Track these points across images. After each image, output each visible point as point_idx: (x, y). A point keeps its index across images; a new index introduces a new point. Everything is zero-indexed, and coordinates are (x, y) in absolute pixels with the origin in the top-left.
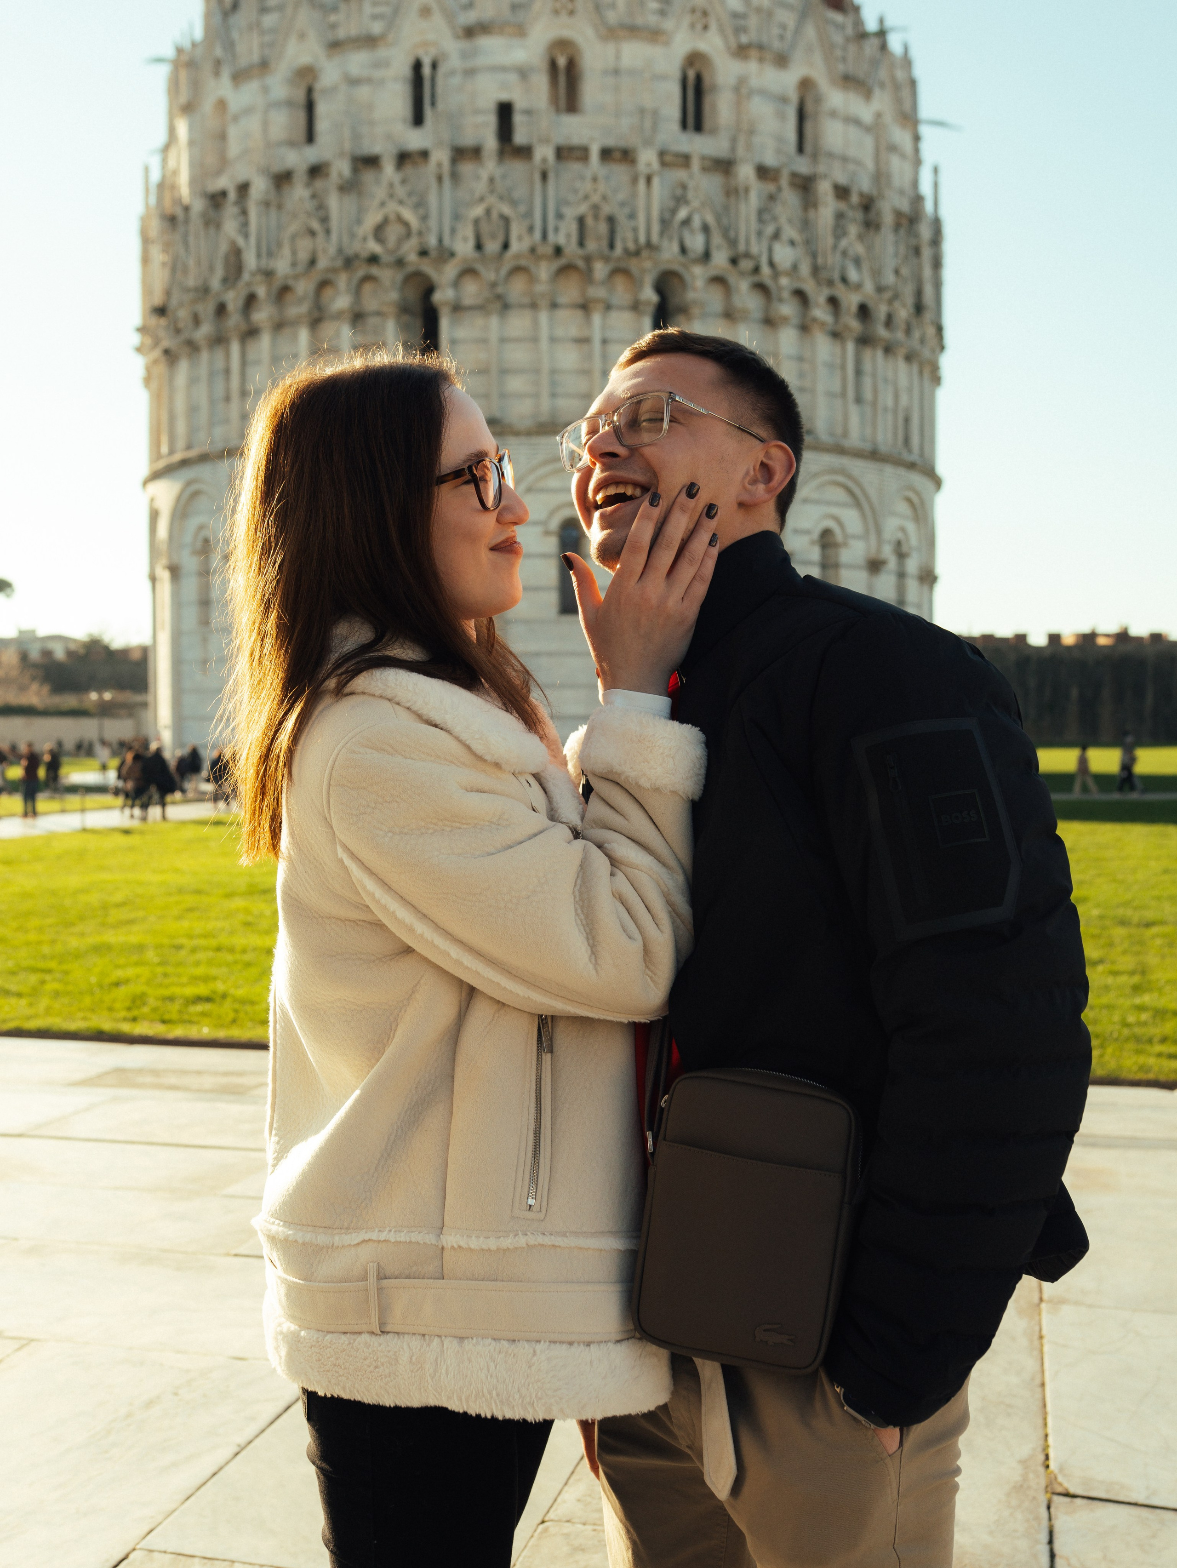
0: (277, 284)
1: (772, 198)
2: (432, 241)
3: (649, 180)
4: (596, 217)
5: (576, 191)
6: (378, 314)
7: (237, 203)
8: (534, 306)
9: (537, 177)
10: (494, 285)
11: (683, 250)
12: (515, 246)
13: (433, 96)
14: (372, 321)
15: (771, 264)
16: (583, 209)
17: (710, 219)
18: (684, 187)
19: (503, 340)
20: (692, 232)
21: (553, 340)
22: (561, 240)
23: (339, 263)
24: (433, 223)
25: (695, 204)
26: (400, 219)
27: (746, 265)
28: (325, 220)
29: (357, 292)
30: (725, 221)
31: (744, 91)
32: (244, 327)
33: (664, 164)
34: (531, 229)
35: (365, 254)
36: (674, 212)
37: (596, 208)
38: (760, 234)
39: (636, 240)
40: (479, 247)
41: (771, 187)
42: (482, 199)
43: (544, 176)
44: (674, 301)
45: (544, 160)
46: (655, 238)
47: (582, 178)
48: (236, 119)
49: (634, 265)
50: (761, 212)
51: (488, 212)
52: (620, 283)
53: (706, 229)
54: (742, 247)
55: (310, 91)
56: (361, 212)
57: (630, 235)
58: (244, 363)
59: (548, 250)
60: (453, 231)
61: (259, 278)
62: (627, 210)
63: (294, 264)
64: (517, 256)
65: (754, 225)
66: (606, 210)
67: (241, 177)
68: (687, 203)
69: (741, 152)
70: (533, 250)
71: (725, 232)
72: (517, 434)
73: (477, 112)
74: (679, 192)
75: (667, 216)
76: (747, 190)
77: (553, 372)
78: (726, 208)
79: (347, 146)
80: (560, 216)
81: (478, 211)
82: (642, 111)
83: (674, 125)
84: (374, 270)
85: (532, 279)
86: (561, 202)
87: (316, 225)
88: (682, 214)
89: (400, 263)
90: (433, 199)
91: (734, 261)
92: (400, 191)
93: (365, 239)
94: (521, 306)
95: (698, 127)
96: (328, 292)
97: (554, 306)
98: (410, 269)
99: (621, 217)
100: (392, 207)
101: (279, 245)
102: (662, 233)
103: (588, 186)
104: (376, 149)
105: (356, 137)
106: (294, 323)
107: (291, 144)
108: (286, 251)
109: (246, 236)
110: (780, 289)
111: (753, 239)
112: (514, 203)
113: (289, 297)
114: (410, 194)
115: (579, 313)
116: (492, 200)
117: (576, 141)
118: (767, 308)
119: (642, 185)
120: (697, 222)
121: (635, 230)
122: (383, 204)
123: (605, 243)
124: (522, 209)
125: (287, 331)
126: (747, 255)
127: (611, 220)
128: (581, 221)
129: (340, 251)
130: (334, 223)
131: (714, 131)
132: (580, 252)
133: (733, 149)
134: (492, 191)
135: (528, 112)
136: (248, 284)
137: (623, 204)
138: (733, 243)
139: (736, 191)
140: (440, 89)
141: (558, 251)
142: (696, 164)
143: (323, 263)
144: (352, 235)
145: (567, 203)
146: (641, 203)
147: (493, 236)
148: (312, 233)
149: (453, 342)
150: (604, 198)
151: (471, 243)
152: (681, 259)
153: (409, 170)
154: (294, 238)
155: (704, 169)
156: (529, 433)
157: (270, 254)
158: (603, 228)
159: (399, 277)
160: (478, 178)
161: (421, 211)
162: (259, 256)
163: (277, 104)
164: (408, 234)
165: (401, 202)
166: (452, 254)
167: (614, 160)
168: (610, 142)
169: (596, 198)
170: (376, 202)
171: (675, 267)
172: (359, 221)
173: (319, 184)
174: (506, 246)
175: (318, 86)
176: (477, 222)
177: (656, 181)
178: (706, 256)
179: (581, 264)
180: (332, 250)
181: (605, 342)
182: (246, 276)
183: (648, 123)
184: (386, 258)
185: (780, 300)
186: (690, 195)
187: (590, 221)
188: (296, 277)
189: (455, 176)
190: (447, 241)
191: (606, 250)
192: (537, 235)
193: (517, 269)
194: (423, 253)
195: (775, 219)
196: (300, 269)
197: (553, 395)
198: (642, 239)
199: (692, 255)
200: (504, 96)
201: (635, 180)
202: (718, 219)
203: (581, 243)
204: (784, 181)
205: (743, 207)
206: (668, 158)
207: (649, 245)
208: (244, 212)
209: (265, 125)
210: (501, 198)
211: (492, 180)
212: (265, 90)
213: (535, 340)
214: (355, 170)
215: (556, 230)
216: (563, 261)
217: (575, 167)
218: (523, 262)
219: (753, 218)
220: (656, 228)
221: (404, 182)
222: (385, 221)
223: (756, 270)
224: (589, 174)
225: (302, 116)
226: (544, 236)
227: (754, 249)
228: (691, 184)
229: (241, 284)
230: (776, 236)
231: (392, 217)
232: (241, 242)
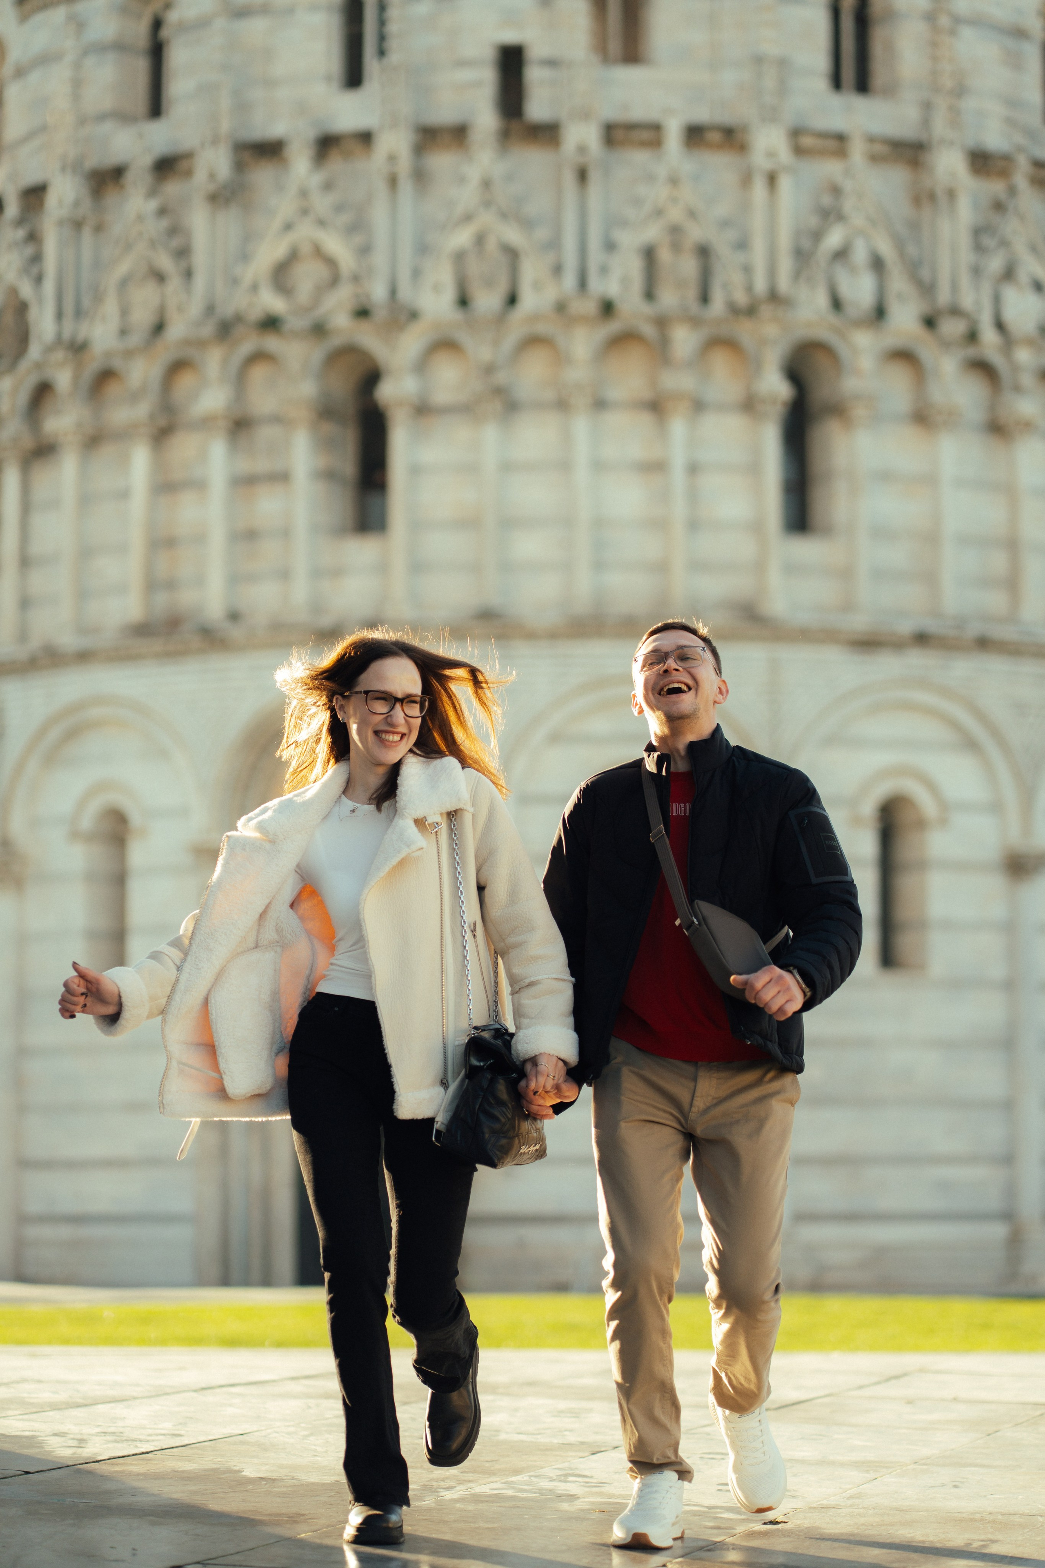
0: (92, 367)
1: (999, 206)
2: (378, 292)
3: (772, 179)
4: (676, 247)
5: (637, 202)
6: (277, 419)
7: (20, 222)
8: (562, 405)
9: (569, 179)
10: (489, 369)
11: (837, 304)
12: (529, 301)
13: (382, 38)
14: (266, 433)
15: (1000, 326)
16: (652, 233)
17: (886, 249)
18: (836, 191)
19: (507, 467)
20: (853, 270)
21: (599, 466)
22: (612, 288)
23: (208, 330)
24: (380, 259)
25: (858, 220)
26: (318, 252)
27: (952, 328)
28: (183, 253)
29: (241, 380)
30: (912, 250)
31: (944, 21)
32: (28, 442)
33: (799, 151)
34: (558, 270)
35: (255, 314)
36: (817, 236)
37: (675, 230)
38: (976, 271)
39: (749, 289)
40: (463, 301)
41: (996, 187)
42: (468, 218)
43: (582, 175)
44: (821, 393)
45: (582, 149)
46: (784, 284)
47: (651, 178)
48: (20, 72)
49: (745, 331)
50: (978, 232)
51: (480, 240)
52: (720, 361)
53: (878, 264)
54: (944, 297)
55: (157, 24)
56: (249, 238)
57: (737, 278)
58: (26, 507)
59: (590, 307)
60: (416, 273)
61: (59, 355)
62: (731, 235)
63: (123, 332)
64: (535, 318)
65: (966, 256)
66: (695, 233)
67: (31, 178)
68: (841, 217)
69: (940, 127)
70: (561, 308)
71: (913, 269)
72: (531, 635)
73: (462, 63)
74: (827, 200)
75: (806, 244)
76: (951, 194)
77: (600, 523)
78: (915, 226)
79: (225, 126)
80: (610, 246)
81: (462, 238)
82: (759, 60)
83: (821, 84)
84: (272, 343)
85: (561, 358)
86: (614, 221)
87: (165, 262)
88: (834, 238)
89: (319, 330)
90: (379, 215)
91: (930, 322)
92: (322, 204)
93: (254, 288)
94: (539, 406)
95: (863, 85)
96: (185, 382)
97: (600, 404)
98: (336, 341)
99: (722, 245)
100: (306, 232)
101: (98, 297)
102: (797, 275)
103: (660, 193)
104: (277, 130)
105: (242, 107)
106: (124, 435)
107: (123, 117)
108: (111, 307)
109: (39, 279)
110: (1015, 368)
111: (965, 280)
112: (527, 224)
113: (113, 389)
114: (339, 208)
115: (645, 419)
116: (486, 218)
117: (638, 114)
118: (993, 406)
119: (759, 190)
120: (860, 254)
121: (747, 269)
122: (288, 227)
123: (692, 293)
124: (542, 233)
125: (108, 451)
126: (955, 311)
127: (704, 252)
128: (649, 255)
129: (210, 309)
130: (200, 259)
131: (891, 91)
132: (647, 309)
133: (926, 123)
134: (487, 204)
135: (552, 63)
136: (38, 366)
137: (725, 224)
138: (927, 289)
139: (932, 197)
140: (393, 28)
141: (608, 308)
142: (858, 150)
143: (176, 331)
144: (235, 282)
145: (624, 223)
146: (758, 222)
147: (489, 283)
148: (160, 277)
149: (416, 470)
150: (692, 214)
151: (449, 296)
152: (832, 318)
153: (336, 164)
154: (124, 283)
155: (874, 159)
156: (554, 635)
157: (79, 313)
158: (689, 266)
159: (317, 354)
160: (461, 180)
161: (358, 239)
162: (59, 315)
163: (100, 48)
164: (335, 280)
165: (322, 223)
166: (414, 315)
167: (710, 146)
168: (702, 115)
169: (675, 214)
170: (277, 223)
171: (823, 334)
172: (245, 257)
173: (173, 188)
174: (512, 300)
175: (173, 17)
176: (459, 257)
177: (785, 183)
178: (880, 313)
179: (648, 330)
180: (195, 308)
181: (693, 469)
182: (34, 351)
183: (770, 82)
184: (296, 323)
185: (1017, 389)
186: (848, 205)
187: (665, 255)
188: (129, 354)
189: (420, 176)
190: (405, 293)
191: (694, 307)
192: (569, 281)
193: (533, 341)
194: (363, 313)
195: (1004, 243)
196: (135, 339)
197: (599, 566)
198: (760, 285)
199: (851, 311)
200: (510, 37)
201: (746, 180)
202: (899, 245)
203: (649, 294)
204: (1021, 180)
205: (945, 227)
206: (807, 141)
207: (774, 297)
208: (33, 237)
209: (77, 84)
210: (504, 216)
211: (486, 184)
212: (79, 25)
213: (565, 466)
214: (239, 166)
215: (604, 270)
216: (614, 327)
217: (640, 157)
218: (541, 328)
219: (965, 241)
220: (785, 265)
221: (328, 186)
222: (293, 257)
223: (972, 337)
224: (661, 172)
225: (142, 66)
226: (583, 283)
227: (967, 301)
228: (848, 186)
229: (24, 365)
230: (1009, 274)
231: (306, 249)
232: (26, 290)
